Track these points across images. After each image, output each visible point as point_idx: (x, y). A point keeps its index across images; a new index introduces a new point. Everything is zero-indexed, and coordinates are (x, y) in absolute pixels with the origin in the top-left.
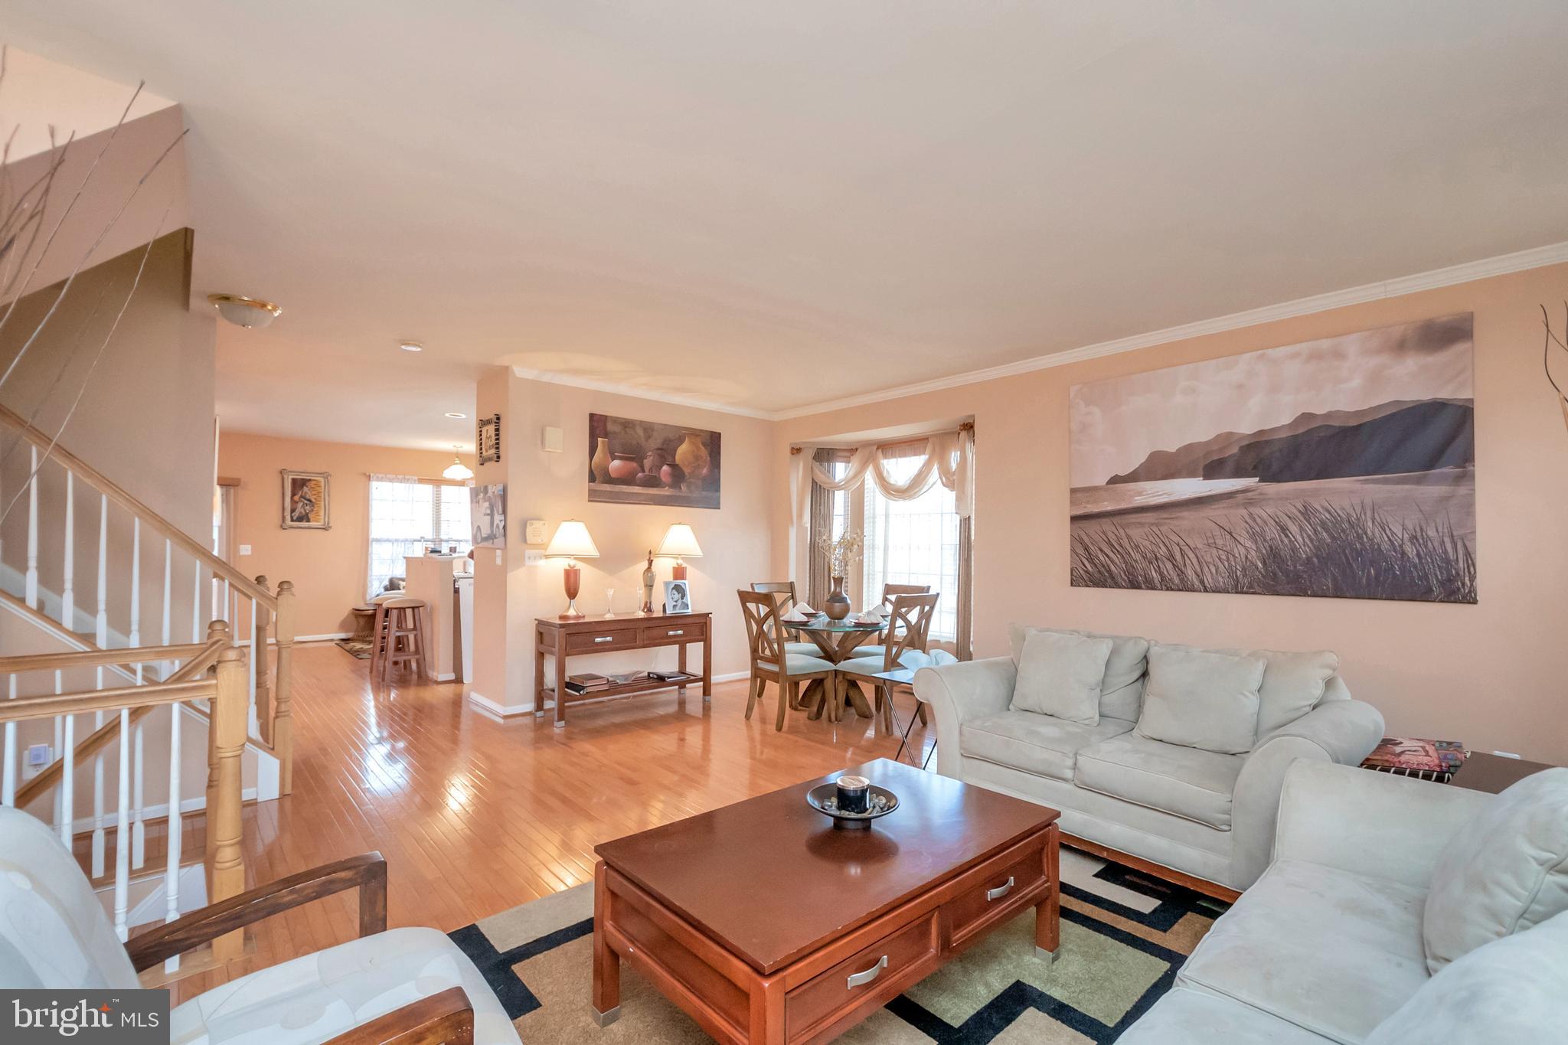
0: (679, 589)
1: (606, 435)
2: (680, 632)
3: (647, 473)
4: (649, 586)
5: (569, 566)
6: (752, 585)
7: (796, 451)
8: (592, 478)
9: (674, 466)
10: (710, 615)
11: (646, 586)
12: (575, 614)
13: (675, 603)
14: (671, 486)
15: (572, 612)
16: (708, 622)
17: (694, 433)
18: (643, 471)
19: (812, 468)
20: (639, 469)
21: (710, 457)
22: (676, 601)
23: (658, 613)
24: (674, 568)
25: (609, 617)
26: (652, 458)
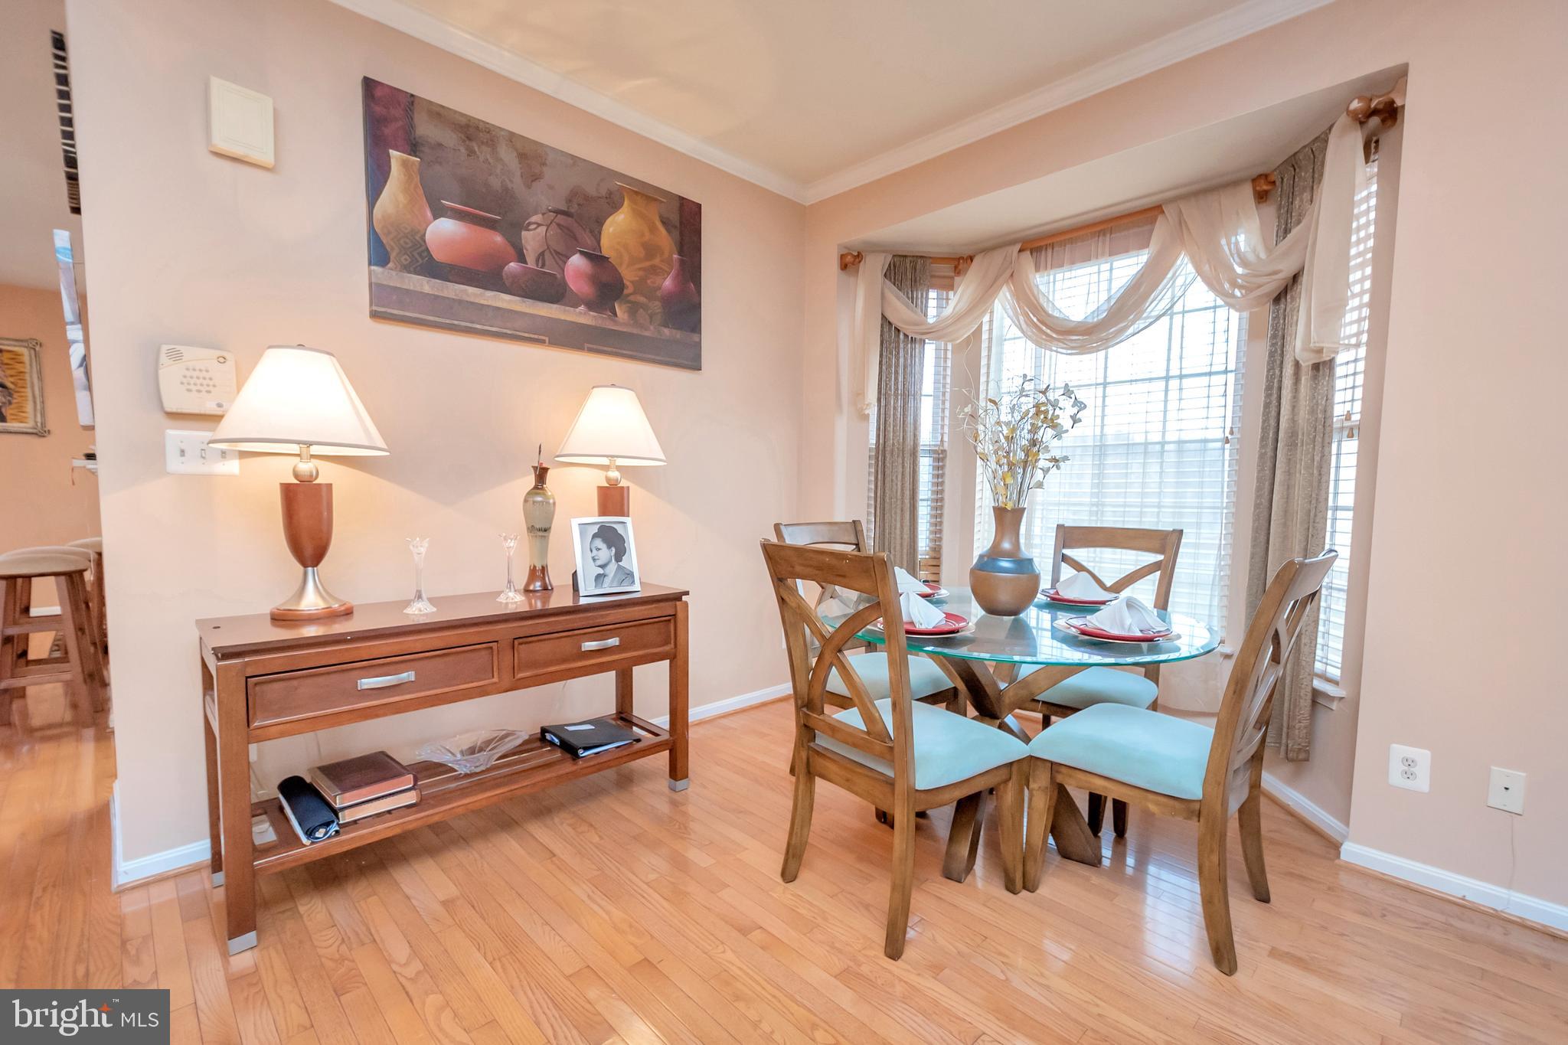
0: (611, 537)
1: (413, 147)
2: (614, 641)
3: (531, 263)
4: (540, 530)
5: (296, 475)
6: (777, 527)
7: (850, 261)
8: (379, 254)
9: (597, 259)
10: (684, 598)
11: (531, 529)
12: (322, 605)
13: (601, 571)
14: (591, 306)
15: (311, 602)
16: (680, 615)
17: (645, 194)
18: (521, 258)
19: (883, 294)
20: (510, 250)
21: (680, 253)
22: (602, 567)
23: (561, 599)
24: (600, 488)
25: (420, 612)
26: (542, 229)
